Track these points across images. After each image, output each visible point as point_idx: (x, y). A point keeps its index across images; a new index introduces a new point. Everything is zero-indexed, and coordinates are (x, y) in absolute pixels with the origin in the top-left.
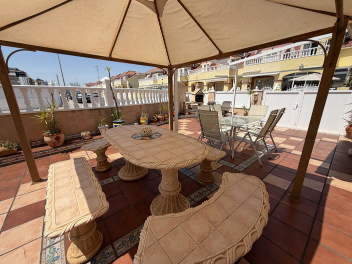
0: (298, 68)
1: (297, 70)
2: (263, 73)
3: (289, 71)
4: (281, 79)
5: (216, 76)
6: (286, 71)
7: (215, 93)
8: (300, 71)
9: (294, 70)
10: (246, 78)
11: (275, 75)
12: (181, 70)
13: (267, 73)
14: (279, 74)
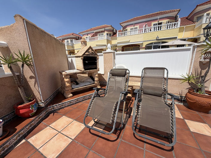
0: (155, 39)
1: (154, 40)
2: (132, 43)
3: (149, 41)
4: (145, 47)
5: (97, 45)
6: (147, 41)
7: (114, 53)
8: (157, 41)
9: (153, 40)
10: (120, 46)
11: (140, 44)
12: (68, 41)
13: (135, 42)
14: (143, 43)
